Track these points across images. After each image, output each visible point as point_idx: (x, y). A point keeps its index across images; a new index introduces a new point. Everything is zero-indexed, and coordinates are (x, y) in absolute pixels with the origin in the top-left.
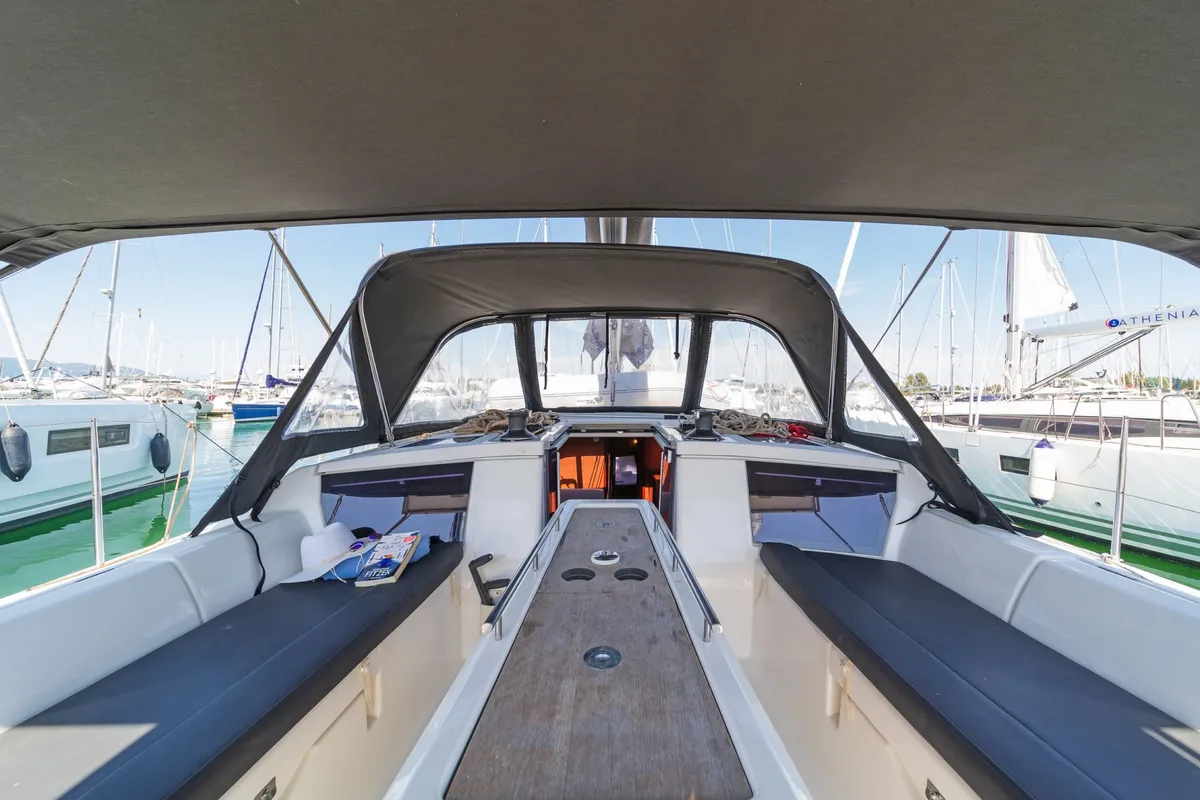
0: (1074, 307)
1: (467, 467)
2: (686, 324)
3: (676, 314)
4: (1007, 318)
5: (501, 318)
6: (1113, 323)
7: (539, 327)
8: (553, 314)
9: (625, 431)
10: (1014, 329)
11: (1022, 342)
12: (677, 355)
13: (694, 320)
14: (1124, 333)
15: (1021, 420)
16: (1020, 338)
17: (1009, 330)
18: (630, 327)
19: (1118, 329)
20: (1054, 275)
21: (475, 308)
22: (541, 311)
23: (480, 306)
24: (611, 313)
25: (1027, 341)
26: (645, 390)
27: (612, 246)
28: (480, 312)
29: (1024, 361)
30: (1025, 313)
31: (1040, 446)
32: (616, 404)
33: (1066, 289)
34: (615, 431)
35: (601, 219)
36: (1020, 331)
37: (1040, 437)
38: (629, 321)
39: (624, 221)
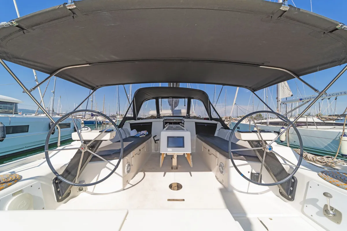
0: (292, 95)
1: (151, 123)
2: (187, 100)
3: (184, 98)
4: (277, 98)
5: (153, 98)
6: (301, 100)
7: (160, 100)
8: (163, 98)
9: (176, 120)
10: (279, 101)
11: (281, 104)
12: (185, 106)
13: (188, 99)
14: (303, 102)
15: (279, 123)
16: (280, 103)
17: (278, 101)
18: (176, 100)
19: (302, 101)
20: (287, 88)
21: (149, 96)
22: (160, 97)
23: (150, 96)
24: (173, 97)
25: (282, 104)
26: (181, 113)
27: (173, 87)
28: (150, 97)
29: (281, 109)
30: (281, 97)
31: (282, 128)
32: (174, 115)
33: (290, 91)
34: (174, 120)
35: (171, 83)
36: (280, 101)
37: (282, 127)
38: (176, 99)
39: (175, 83)
